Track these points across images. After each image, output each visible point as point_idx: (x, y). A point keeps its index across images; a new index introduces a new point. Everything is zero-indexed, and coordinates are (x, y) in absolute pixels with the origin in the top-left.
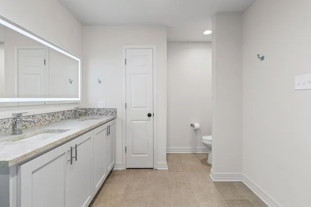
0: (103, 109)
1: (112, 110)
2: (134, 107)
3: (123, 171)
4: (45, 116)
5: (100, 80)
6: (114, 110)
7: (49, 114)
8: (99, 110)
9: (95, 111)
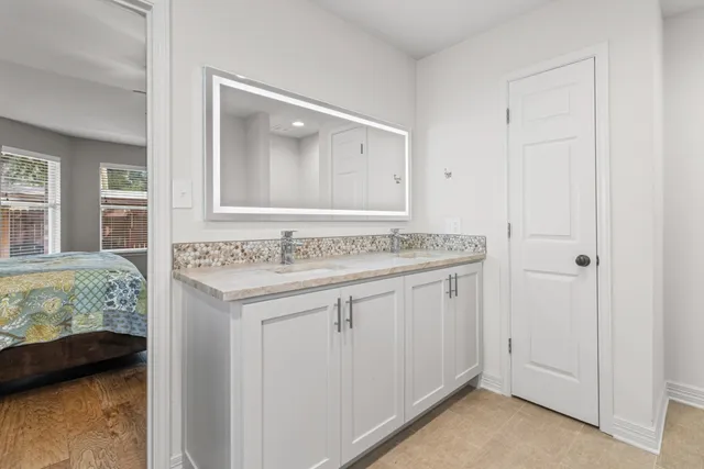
0: (455, 237)
1: (476, 241)
2: (533, 236)
3: (500, 398)
4: (339, 242)
5: (448, 171)
6: (479, 241)
7: (345, 239)
8: (447, 238)
9: (440, 241)
